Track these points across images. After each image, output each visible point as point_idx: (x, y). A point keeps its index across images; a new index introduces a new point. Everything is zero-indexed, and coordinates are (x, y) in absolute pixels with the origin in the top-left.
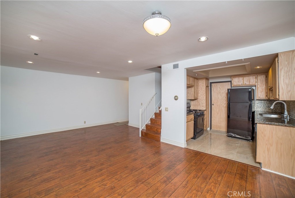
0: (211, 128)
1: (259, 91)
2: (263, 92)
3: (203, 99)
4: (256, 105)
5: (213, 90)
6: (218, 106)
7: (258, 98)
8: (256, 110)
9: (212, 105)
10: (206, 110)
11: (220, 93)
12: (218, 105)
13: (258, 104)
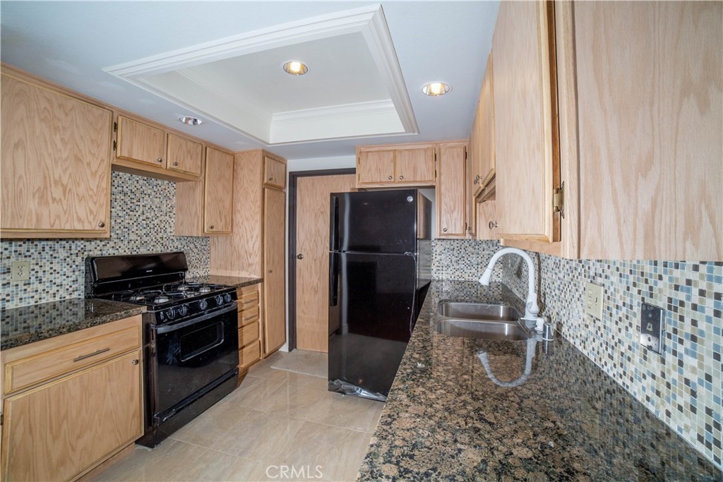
0: (293, 345)
1: (443, 207)
2: (455, 214)
3: (252, 237)
4: (436, 258)
5: (302, 202)
6: (318, 262)
7: (440, 235)
8: (435, 276)
9: (298, 260)
10: (262, 280)
11: (322, 213)
12: (315, 260)
13: (443, 256)
